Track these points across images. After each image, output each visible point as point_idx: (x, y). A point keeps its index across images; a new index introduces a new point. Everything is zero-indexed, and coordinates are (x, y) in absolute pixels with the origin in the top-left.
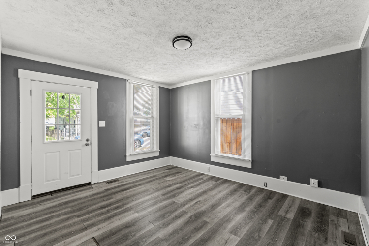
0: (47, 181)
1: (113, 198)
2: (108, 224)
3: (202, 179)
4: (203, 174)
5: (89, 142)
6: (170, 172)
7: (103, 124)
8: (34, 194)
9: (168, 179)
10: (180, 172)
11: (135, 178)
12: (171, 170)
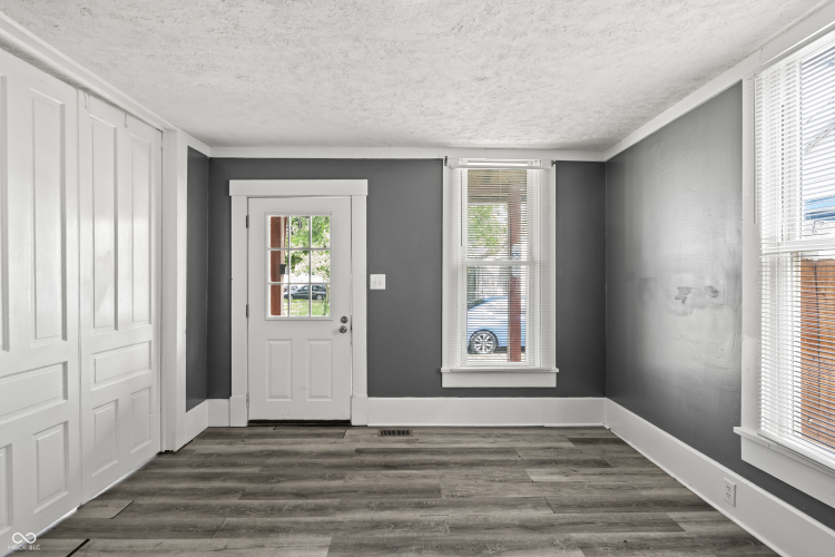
0: (271, 397)
1: (342, 478)
2: (249, 547)
3: (673, 525)
4: (705, 506)
5: (347, 325)
6: (571, 451)
7: (379, 282)
8: (252, 418)
9: (537, 475)
10: (606, 465)
11: (453, 439)
12: (580, 447)
